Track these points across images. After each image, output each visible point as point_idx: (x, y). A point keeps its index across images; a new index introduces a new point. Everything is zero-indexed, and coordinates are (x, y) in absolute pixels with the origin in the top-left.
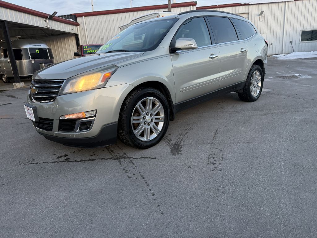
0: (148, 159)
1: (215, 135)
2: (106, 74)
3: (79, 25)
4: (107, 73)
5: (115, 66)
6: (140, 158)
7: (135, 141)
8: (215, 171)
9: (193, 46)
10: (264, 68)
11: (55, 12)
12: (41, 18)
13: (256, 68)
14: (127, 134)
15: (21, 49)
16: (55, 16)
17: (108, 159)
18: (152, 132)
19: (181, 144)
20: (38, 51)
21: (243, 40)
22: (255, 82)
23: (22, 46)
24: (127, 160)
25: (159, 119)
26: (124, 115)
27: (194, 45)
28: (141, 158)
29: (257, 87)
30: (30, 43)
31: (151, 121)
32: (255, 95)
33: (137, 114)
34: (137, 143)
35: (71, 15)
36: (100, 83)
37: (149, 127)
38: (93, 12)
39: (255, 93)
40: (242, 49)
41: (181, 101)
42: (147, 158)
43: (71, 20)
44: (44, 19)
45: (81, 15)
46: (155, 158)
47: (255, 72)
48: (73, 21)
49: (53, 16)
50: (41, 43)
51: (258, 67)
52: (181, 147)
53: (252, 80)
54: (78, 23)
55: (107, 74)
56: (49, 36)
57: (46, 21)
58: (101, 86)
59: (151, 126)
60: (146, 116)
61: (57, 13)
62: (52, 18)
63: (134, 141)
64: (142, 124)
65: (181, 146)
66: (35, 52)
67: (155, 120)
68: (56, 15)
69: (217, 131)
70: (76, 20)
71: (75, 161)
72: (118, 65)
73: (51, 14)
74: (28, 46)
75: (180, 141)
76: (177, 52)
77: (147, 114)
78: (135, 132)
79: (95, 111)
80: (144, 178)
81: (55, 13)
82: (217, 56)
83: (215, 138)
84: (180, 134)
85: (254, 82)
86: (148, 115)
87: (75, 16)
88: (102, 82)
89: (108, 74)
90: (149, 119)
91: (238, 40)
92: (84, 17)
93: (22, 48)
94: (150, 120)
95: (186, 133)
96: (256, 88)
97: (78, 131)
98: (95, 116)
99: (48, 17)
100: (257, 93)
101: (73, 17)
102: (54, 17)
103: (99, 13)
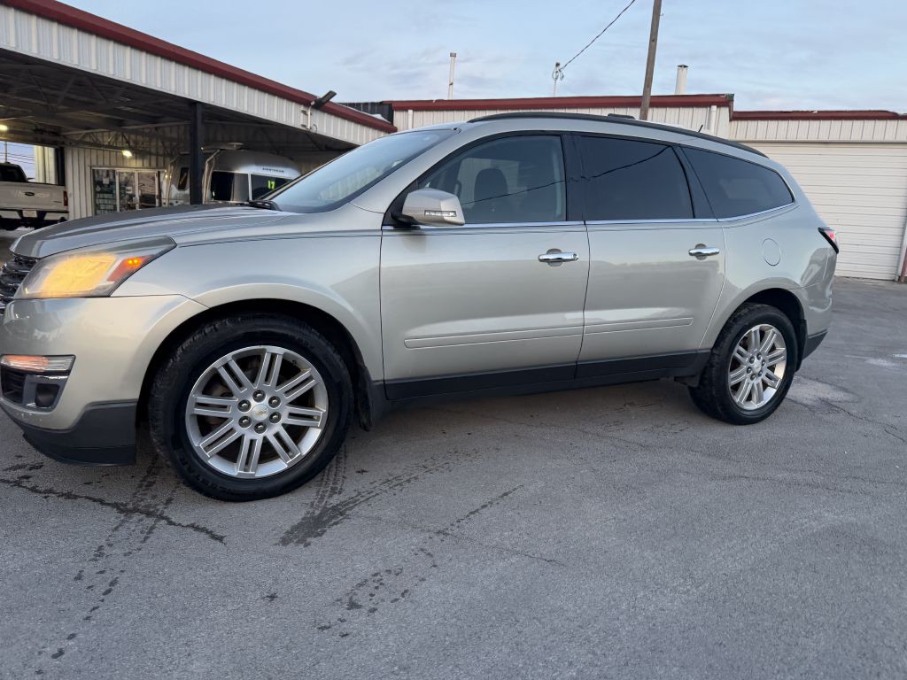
0: (203, 535)
1: (484, 506)
2: (129, 260)
3: (395, 130)
4: (134, 258)
5: (169, 240)
6: (188, 526)
7: (190, 470)
8: (325, 631)
9: (447, 217)
10: (805, 321)
11: (331, 92)
12: (294, 105)
13: (760, 315)
14: (162, 444)
15: (233, 174)
16: (331, 100)
17: (109, 504)
18: (268, 453)
19: (348, 512)
20: (273, 183)
21: (715, 220)
22: (756, 360)
23: (237, 168)
24: (149, 521)
25: (310, 417)
26: (162, 386)
27: (452, 214)
28: (192, 526)
29: (766, 379)
30: (258, 162)
31: (271, 417)
32: (753, 406)
33: (220, 390)
34: (197, 477)
35: (382, 103)
36: (104, 282)
37: (259, 438)
38: (436, 101)
39: (755, 397)
40: (701, 246)
41: (408, 376)
42: (203, 530)
43: (378, 116)
44: (302, 108)
45: (404, 106)
46: (220, 539)
47: (756, 328)
48: (383, 119)
49: (324, 101)
50: (286, 165)
51: (773, 312)
52: (336, 523)
53: (739, 352)
54: (395, 125)
55: (132, 260)
56: (321, 150)
57: (305, 113)
58: (101, 293)
59: (269, 434)
60: (253, 402)
61: (335, 94)
62: (322, 105)
63: (185, 468)
64: (233, 423)
65: (341, 517)
66: (265, 186)
67: (285, 419)
68: (334, 100)
69: (506, 494)
70: (391, 118)
71: (34, 490)
72: (177, 241)
73: (321, 97)
74: (250, 170)
75: (362, 499)
76: (422, 227)
77: (255, 396)
78: (198, 443)
79: (70, 360)
80: (108, 592)
81: (331, 94)
82: (572, 260)
83: (472, 516)
84: (390, 478)
85: (751, 361)
86: (259, 400)
87: (389, 108)
88: (109, 280)
89: (136, 261)
90: (261, 413)
91: (694, 217)
92: (410, 112)
93: (236, 172)
94: (264, 417)
95: (409, 481)
96: (758, 381)
97: (32, 404)
98: (67, 373)
99: (313, 103)
100: (760, 399)
101: (387, 107)
102: (326, 105)
103: (454, 104)
